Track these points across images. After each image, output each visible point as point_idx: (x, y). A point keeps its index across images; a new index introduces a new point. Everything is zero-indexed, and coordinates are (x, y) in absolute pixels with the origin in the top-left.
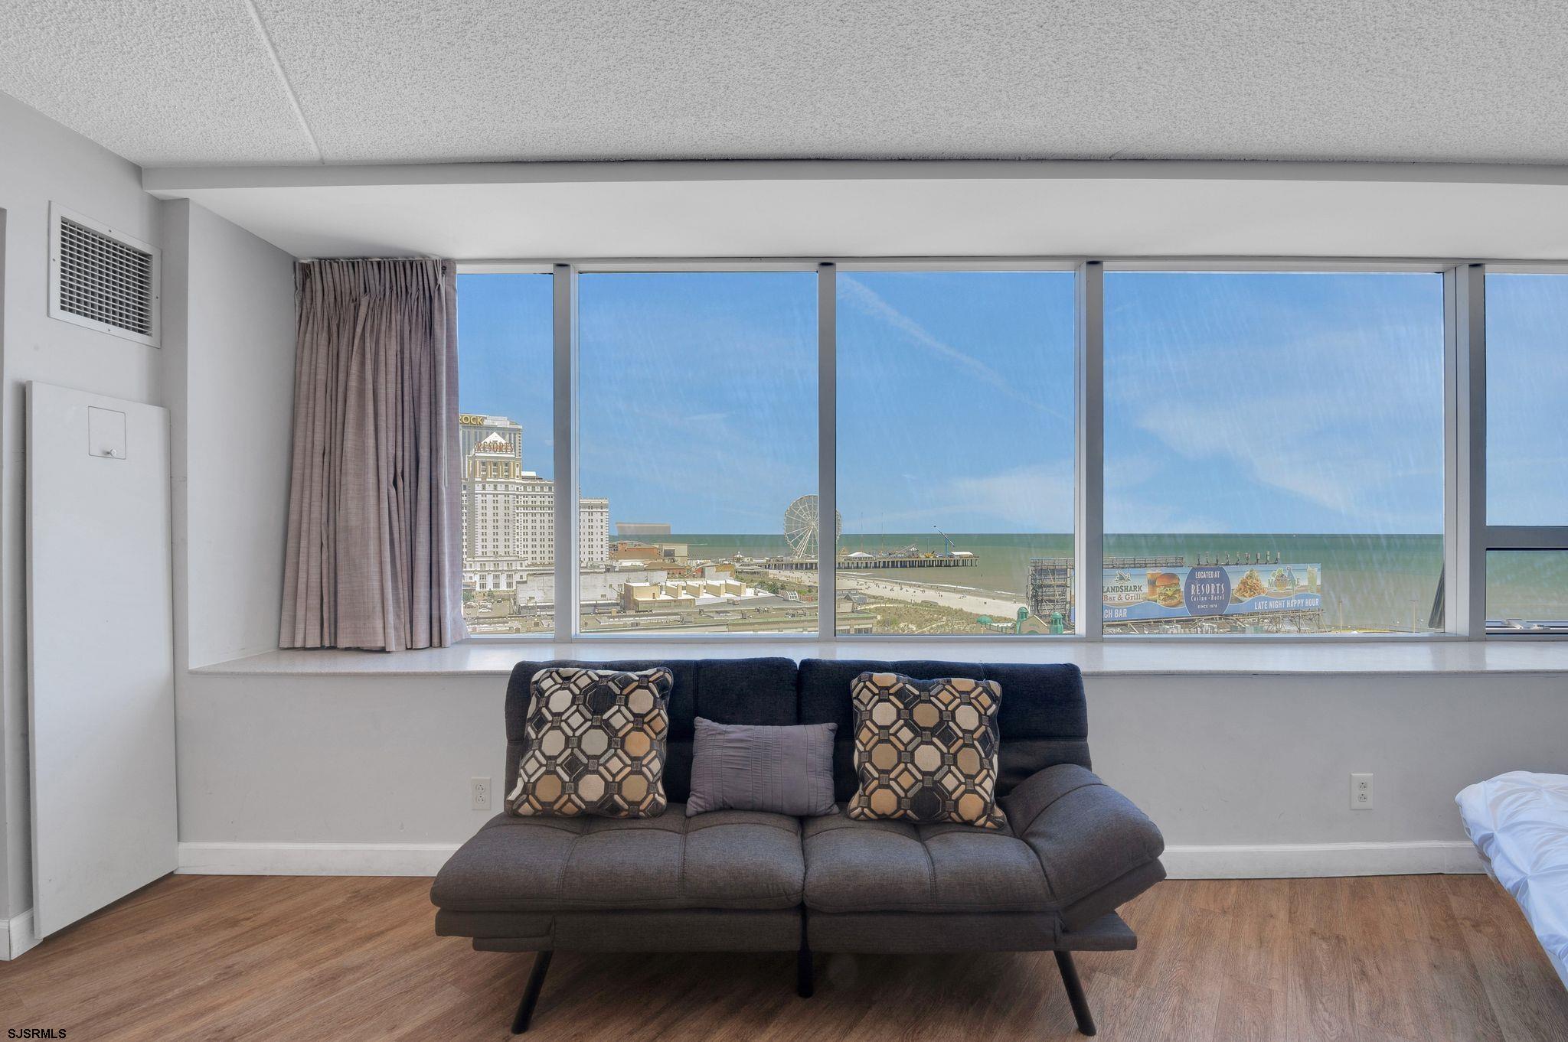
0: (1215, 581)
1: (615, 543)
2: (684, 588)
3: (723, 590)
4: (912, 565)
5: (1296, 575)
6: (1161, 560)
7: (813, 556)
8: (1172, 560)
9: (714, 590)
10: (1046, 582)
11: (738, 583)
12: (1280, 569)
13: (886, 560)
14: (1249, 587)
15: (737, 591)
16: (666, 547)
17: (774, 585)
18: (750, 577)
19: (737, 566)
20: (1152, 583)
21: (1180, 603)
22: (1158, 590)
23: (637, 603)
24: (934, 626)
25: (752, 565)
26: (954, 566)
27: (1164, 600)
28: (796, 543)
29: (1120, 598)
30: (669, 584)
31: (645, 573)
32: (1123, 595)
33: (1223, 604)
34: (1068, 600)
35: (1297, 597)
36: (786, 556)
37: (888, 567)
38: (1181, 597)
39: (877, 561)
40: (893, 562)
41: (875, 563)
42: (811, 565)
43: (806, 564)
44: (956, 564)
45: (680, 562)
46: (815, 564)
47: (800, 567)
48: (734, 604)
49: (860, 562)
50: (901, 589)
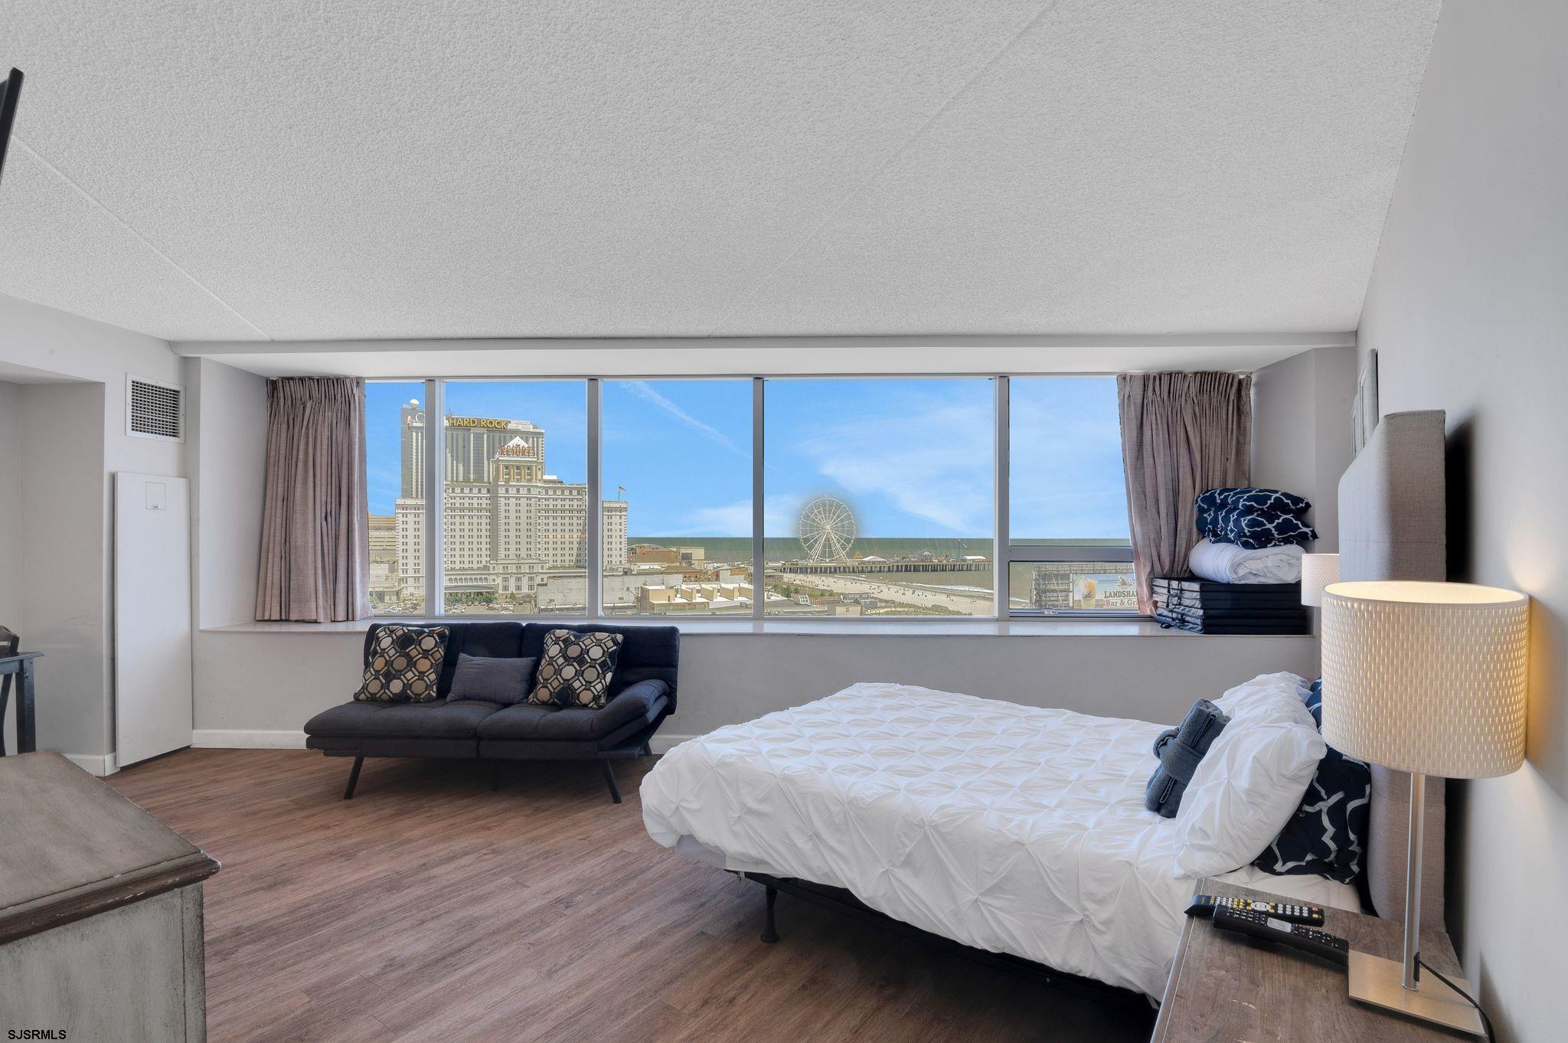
1: (634, 546)
2: (698, 591)
3: (737, 593)
4: (925, 569)
7: (828, 560)
9: (728, 594)
10: (1051, 587)
11: (751, 587)
13: (900, 564)
16: (683, 551)
17: (788, 588)
23: (653, 606)
26: (967, 570)
28: (811, 547)
29: (1122, 603)
30: (684, 587)
31: (661, 576)
32: (1124, 600)
34: (1071, 605)
36: (802, 559)
37: (901, 571)
39: (891, 565)
40: (906, 566)
41: (889, 567)
42: (826, 568)
43: (821, 568)
44: (969, 569)
45: (696, 566)
46: (830, 568)
47: (814, 571)
48: (747, 607)
49: (873, 566)
50: (913, 593)
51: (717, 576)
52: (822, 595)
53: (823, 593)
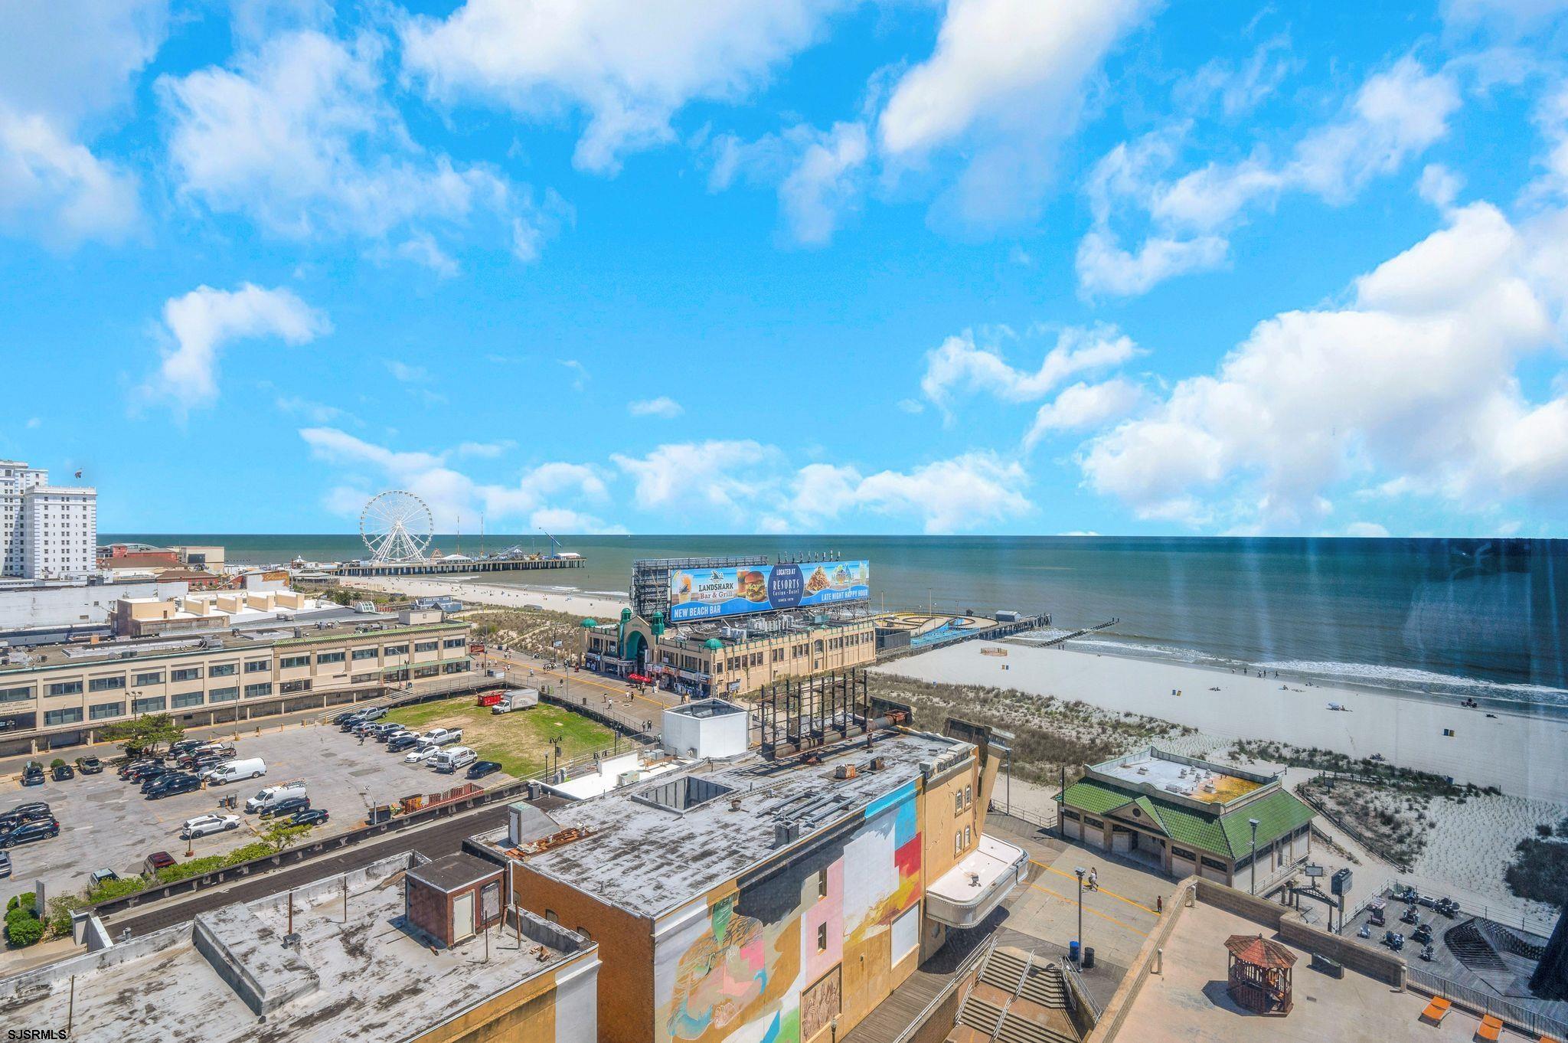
0: (792, 577)
1: (108, 547)
2: (213, 603)
3: (272, 603)
4: (516, 567)
5: (851, 570)
6: (749, 559)
7: (399, 560)
8: (757, 559)
9: (261, 604)
10: (648, 583)
11: (293, 594)
12: (840, 566)
13: (487, 563)
14: (817, 582)
15: (292, 603)
16: (191, 551)
17: (346, 594)
18: (314, 585)
19: (296, 573)
20: (742, 581)
21: (764, 598)
22: (747, 587)
23: (137, 625)
24: (537, 631)
25: (317, 571)
26: (560, 568)
27: (752, 596)
28: (377, 545)
29: (715, 596)
30: (191, 598)
31: (154, 586)
32: (717, 593)
33: (798, 597)
34: (669, 599)
35: (852, 589)
36: (364, 559)
37: (489, 570)
38: (765, 593)
39: (476, 564)
41: (474, 566)
42: (396, 569)
43: (390, 569)
44: (563, 566)
45: (212, 570)
46: (402, 569)
47: (381, 572)
48: (286, 619)
49: (456, 565)
50: (503, 593)
51: (242, 582)
52: (392, 600)
53: (393, 597)
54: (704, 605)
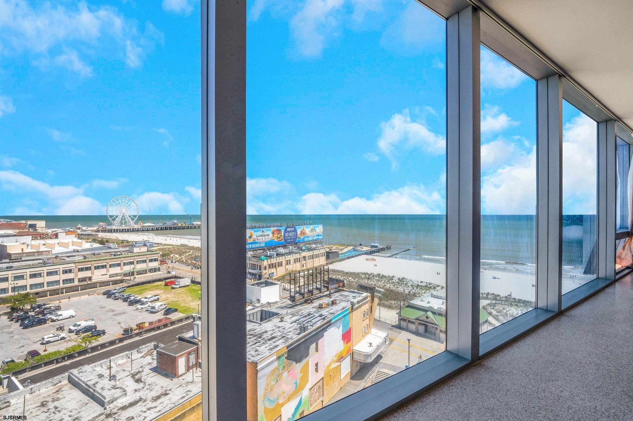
0: (293, 231)
2: (44, 245)
3: (71, 244)
4: (175, 228)
5: (316, 228)
6: (276, 224)
7: (124, 226)
8: (279, 224)
9: (66, 245)
11: (80, 241)
12: (312, 227)
13: (162, 227)
14: (303, 233)
15: (80, 245)
16: (29, 222)
17: (102, 240)
18: (87, 237)
19: (79, 231)
20: (273, 233)
21: (282, 240)
22: (275, 235)
23: (9, 255)
24: (187, 255)
25: (88, 231)
26: (194, 228)
27: (277, 239)
28: (114, 220)
29: (262, 239)
30: (33, 242)
31: (15, 238)
32: (263, 238)
33: (295, 239)
35: (316, 236)
36: (108, 225)
37: (163, 230)
38: (282, 238)
39: (158, 227)
41: (157, 228)
42: (123, 230)
43: (120, 230)
45: (40, 230)
46: (125, 229)
47: (116, 231)
48: (78, 251)
49: (149, 228)
50: (170, 239)
51: (56, 236)
52: (122, 243)
53: (123, 242)
54: (258, 243)
